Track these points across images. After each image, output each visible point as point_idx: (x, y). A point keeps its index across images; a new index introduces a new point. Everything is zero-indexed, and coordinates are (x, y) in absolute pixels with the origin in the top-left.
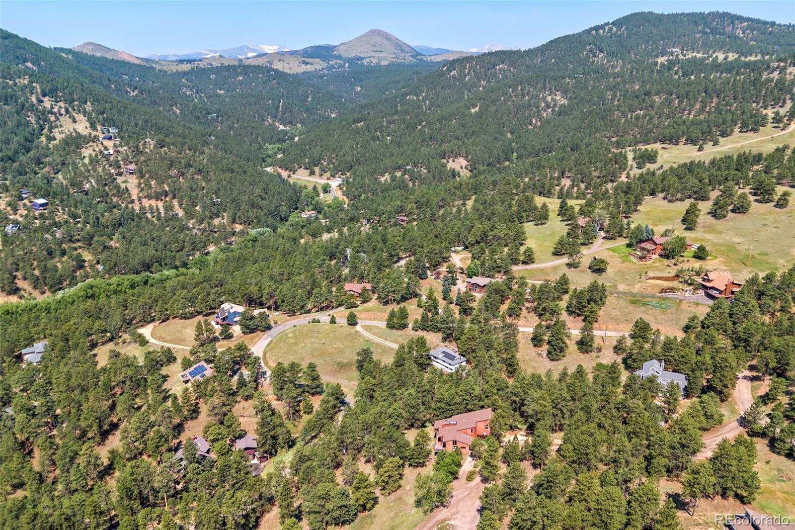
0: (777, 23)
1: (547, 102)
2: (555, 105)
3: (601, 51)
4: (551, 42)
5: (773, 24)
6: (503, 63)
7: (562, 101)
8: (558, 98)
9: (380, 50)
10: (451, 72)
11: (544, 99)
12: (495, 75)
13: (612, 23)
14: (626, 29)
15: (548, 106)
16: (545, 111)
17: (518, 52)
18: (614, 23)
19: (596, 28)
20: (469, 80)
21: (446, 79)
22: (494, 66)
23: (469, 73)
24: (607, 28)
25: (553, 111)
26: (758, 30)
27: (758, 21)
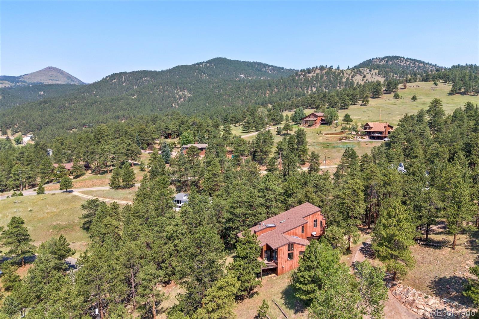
0: (284, 68)
1: (180, 95)
2: (185, 97)
3: (204, 73)
4: (175, 68)
5: (283, 68)
6: (146, 77)
7: (188, 95)
8: (186, 93)
9: (56, 79)
10: (113, 80)
11: (177, 94)
12: (142, 83)
13: (206, 62)
14: (214, 65)
15: (181, 97)
16: (179, 100)
17: (155, 72)
18: (207, 62)
19: (198, 64)
20: (126, 85)
21: (110, 84)
22: (141, 78)
23: (125, 81)
24: (204, 64)
25: (184, 100)
26: (277, 70)
27: (276, 67)
